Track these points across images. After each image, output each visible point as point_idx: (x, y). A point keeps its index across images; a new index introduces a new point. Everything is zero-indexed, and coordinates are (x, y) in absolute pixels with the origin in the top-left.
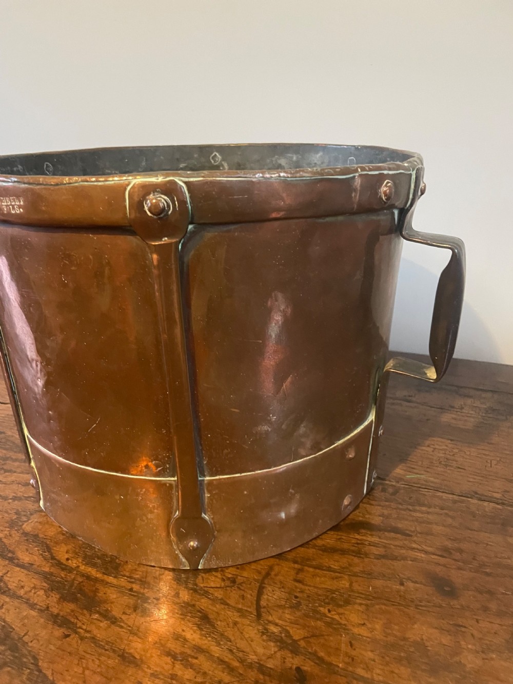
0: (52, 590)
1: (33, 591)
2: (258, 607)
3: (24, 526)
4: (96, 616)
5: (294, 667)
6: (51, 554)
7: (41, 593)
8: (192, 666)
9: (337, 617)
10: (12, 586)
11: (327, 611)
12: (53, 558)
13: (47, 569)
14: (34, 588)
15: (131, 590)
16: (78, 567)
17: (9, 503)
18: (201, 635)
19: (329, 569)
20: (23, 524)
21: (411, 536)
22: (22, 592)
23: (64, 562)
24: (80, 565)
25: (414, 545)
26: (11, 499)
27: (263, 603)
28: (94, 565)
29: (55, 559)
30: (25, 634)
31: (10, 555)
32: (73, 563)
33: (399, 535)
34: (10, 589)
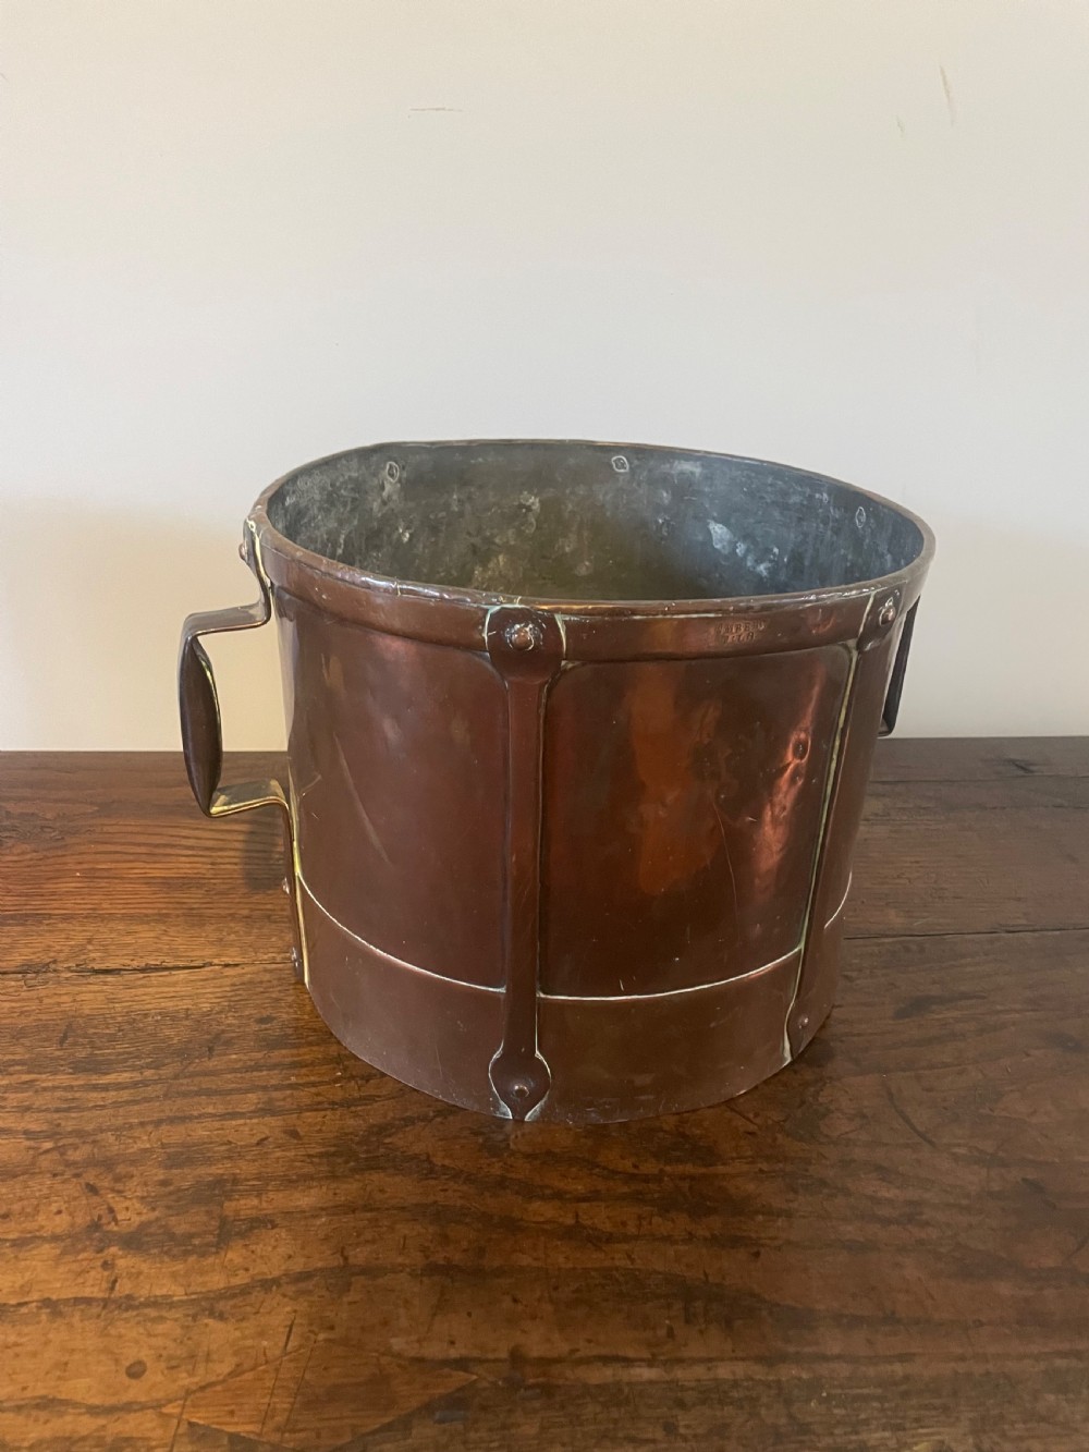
0: (668, 1211)
1: (644, 1223)
2: (920, 1134)
3: (512, 1146)
4: (760, 1217)
5: (1019, 1180)
6: (604, 1168)
7: (657, 1220)
8: (927, 1224)
9: (1004, 1114)
10: (608, 1227)
11: (990, 1113)
12: (615, 1172)
13: (625, 1189)
14: (640, 1218)
15: (761, 1171)
16: (661, 1171)
17: (442, 1123)
18: (898, 1188)
19: (946, 1065)
20: (508, 1145)
21: (984, 998)
22: (632, 1229)
23: (636, 1171)
24: (661, 1166)
25: (999, 1007)
26: (435, 1117)
27: (921, 1129)
28: (679, 1160)
29: (620, 1173)
30: (706, 1275)
31: (548, 1192)
32: (650, 1167)
33: (974, 1001)
34: (611, 1234)
